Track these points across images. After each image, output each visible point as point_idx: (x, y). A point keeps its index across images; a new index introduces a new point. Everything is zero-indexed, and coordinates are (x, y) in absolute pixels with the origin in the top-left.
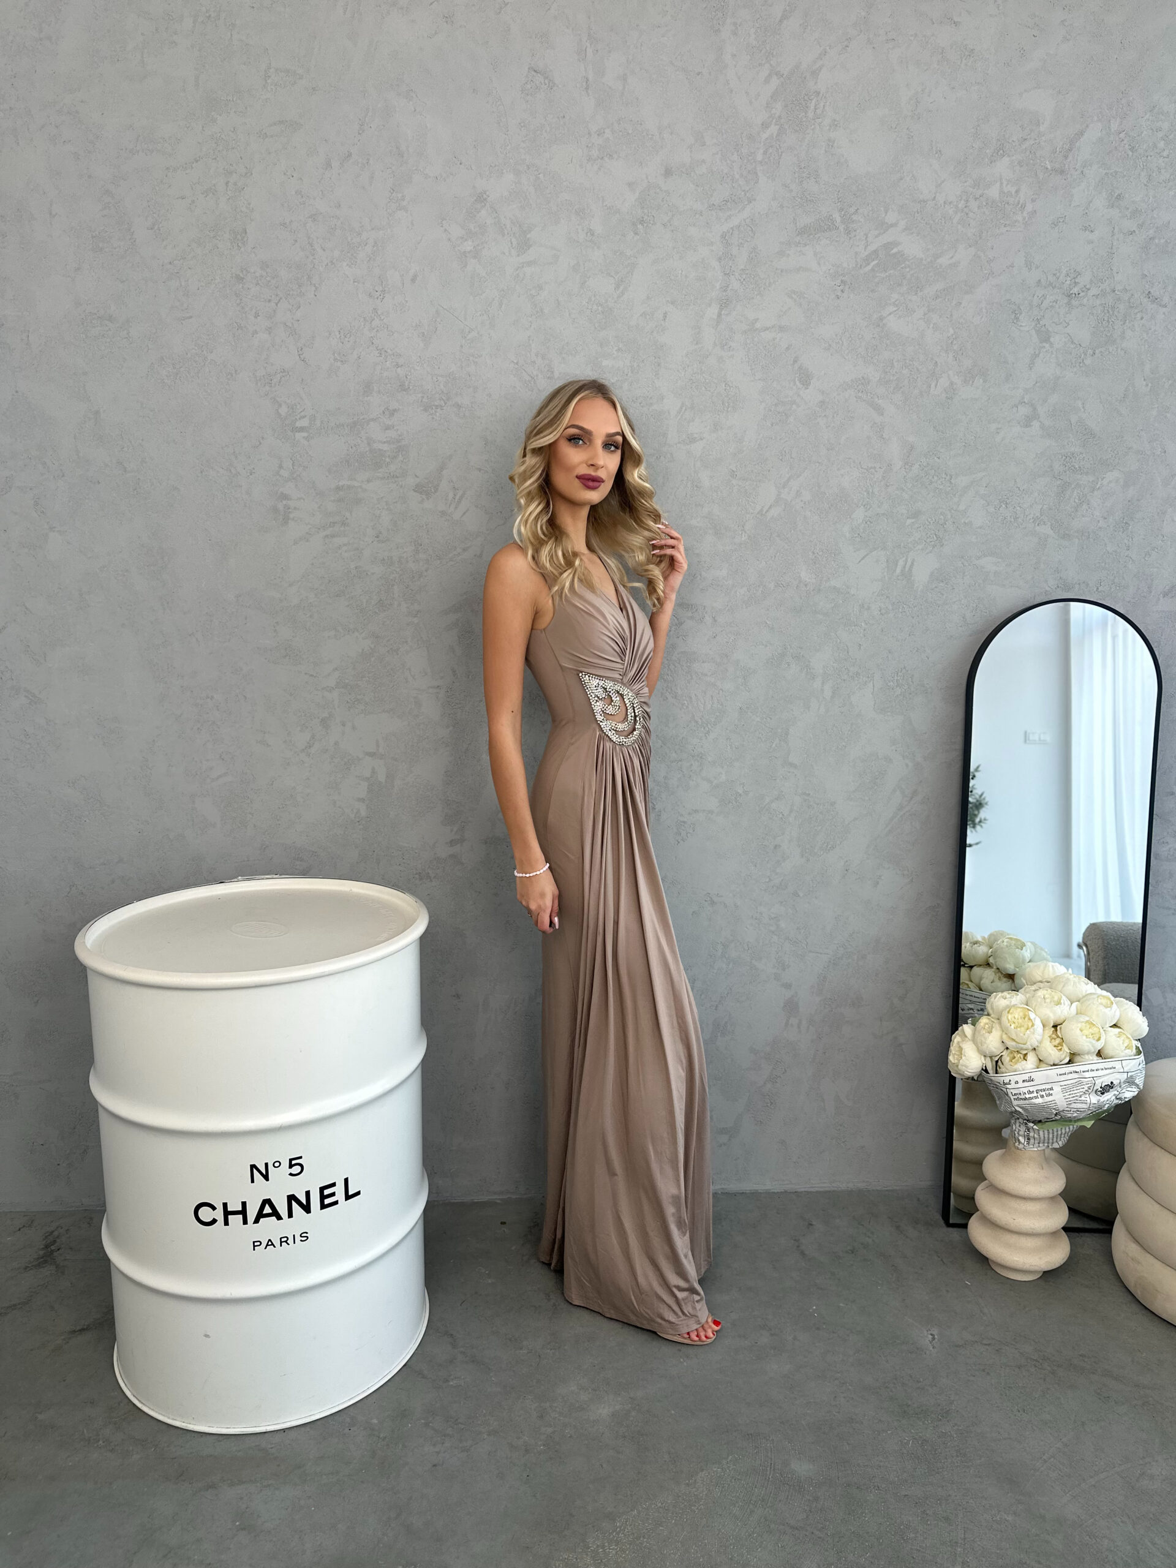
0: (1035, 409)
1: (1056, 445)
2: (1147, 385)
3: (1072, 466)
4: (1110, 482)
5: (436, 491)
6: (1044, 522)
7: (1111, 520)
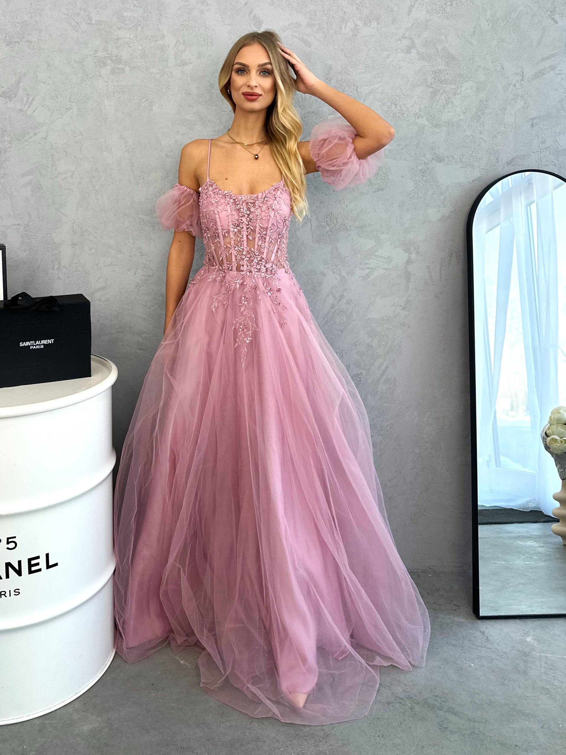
0: (413, 42)
1: (429, 65)
2: (489, 24)
3: (440, 79)
4: (467, 89)
5: (15, 97)
6: (422, 116)
7: (468, 114)
